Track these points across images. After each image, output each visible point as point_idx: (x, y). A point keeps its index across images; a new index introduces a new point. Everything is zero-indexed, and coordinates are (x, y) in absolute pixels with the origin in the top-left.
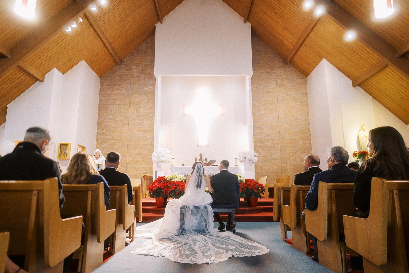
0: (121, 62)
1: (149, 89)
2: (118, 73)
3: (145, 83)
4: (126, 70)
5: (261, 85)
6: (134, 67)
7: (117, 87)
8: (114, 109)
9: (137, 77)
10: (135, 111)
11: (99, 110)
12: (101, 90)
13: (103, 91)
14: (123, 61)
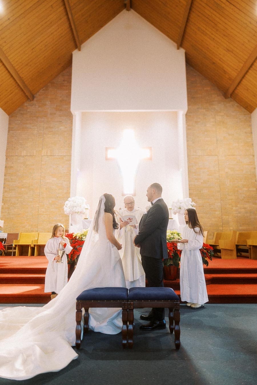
0: (33, 97)
1: (66, 128)
2: (29, 110)
3: (61, 122)
4: (39, 107)
5: (196, 122)
6: (48, 103)
7: (27, 126)
8: (25, 152)
9: (51, 114)
10: (49, 154)
11: (7, 152)
12: (10, 129)
13: (12, 130)
14: (35, 96)
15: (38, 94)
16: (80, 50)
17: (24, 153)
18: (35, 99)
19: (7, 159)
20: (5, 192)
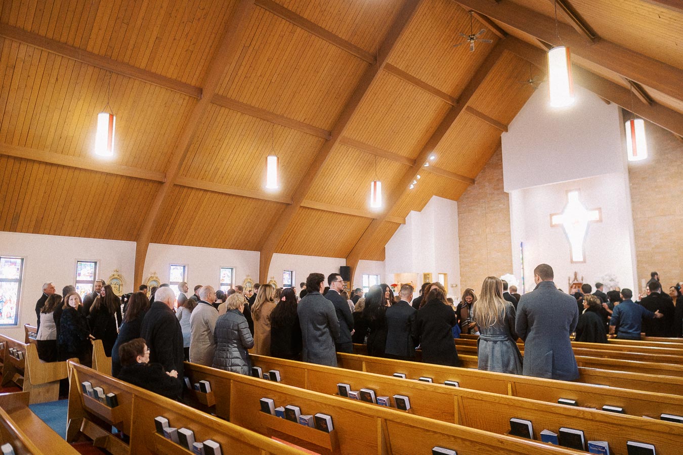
0: (474, 181)
1: (504, 205)
2: (472, 194)
3: (499, 200)
4: (480, 189)
8: (472, 231)
9: (490, 194)
10: (492, 231)
11: (459, 233)
12: (459, 213)
13: (460, 214)
14: (475, 179)
15: (478, 177)
16: (507, 131)
17: (472, 233)
18: (476, 182)
19: (459, 239)
20: (461, 267)
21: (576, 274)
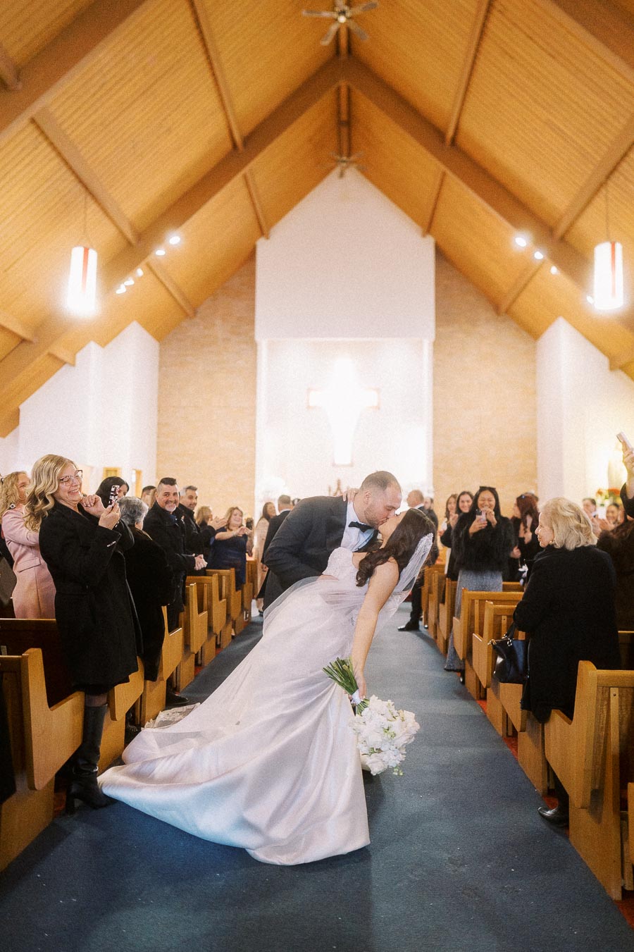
0: (195, 313)
1: (246, 362)
2: (189, 334)
3: (239, 352)
4: (205, 327)
5: (450, 354)
7: (188, 359)
9: (223, 340)
10: (222, 404)
11: (159, 401)
12: (162, 365)
13: (165, 366)
14: (198, 310)
15: (202, 307)
16: (268, 238)
17: (185, 402)
18: (199, 315)
19: (159, 411)
21: (339, 483)
